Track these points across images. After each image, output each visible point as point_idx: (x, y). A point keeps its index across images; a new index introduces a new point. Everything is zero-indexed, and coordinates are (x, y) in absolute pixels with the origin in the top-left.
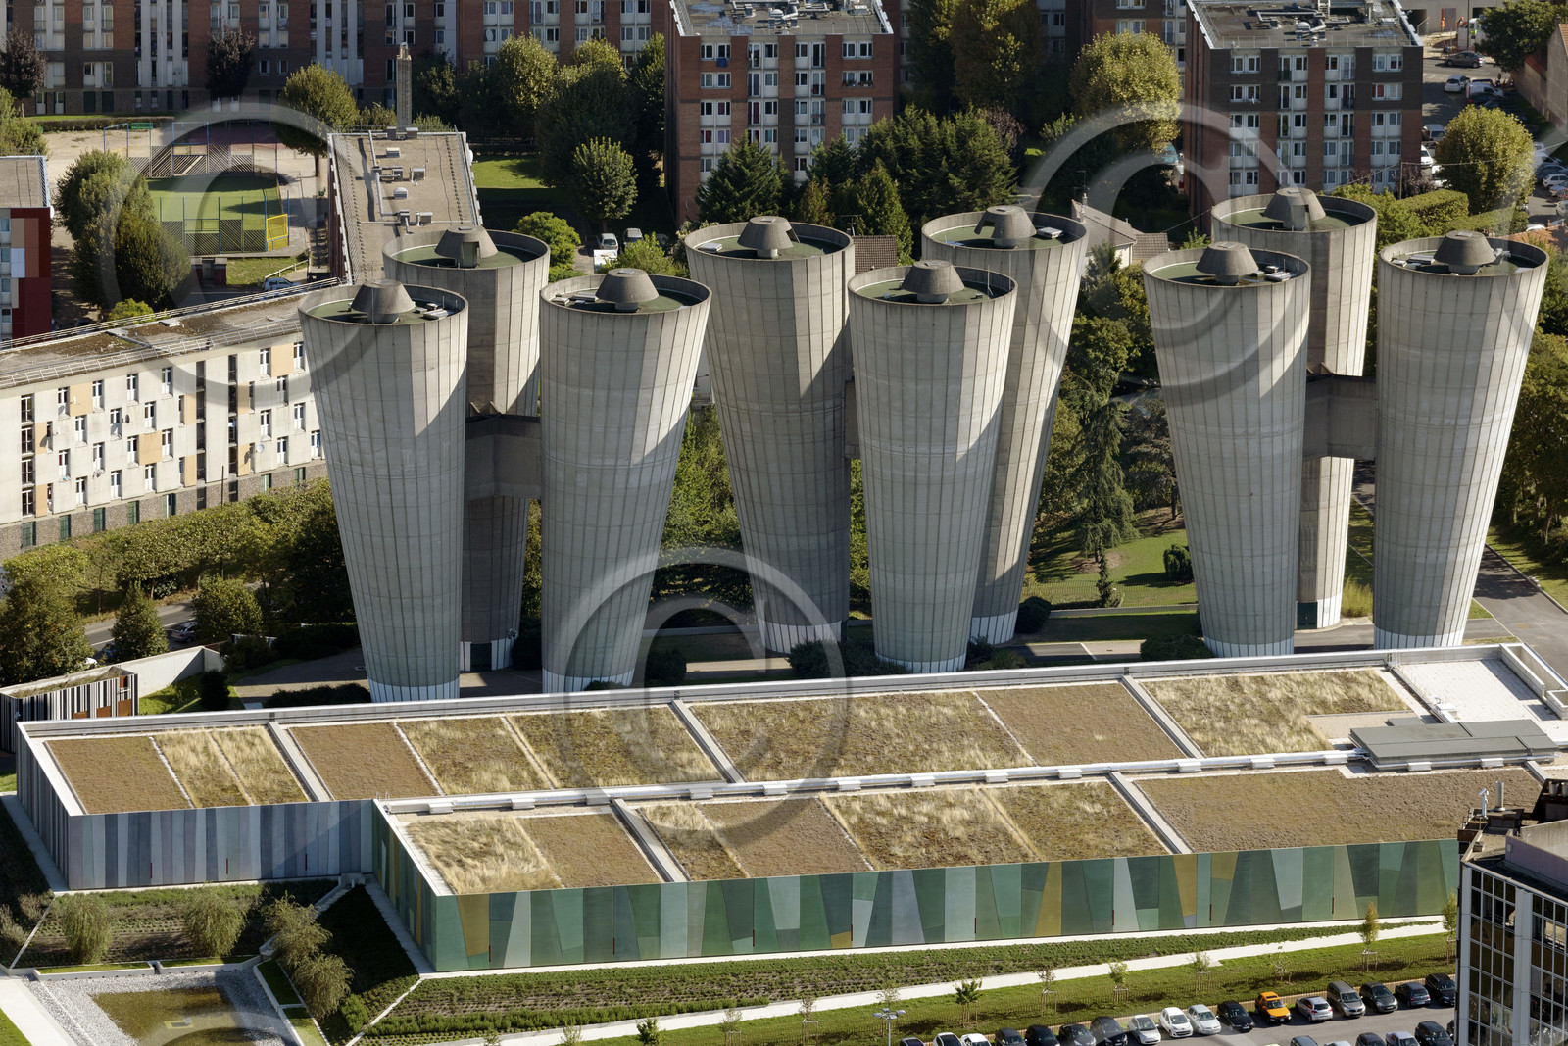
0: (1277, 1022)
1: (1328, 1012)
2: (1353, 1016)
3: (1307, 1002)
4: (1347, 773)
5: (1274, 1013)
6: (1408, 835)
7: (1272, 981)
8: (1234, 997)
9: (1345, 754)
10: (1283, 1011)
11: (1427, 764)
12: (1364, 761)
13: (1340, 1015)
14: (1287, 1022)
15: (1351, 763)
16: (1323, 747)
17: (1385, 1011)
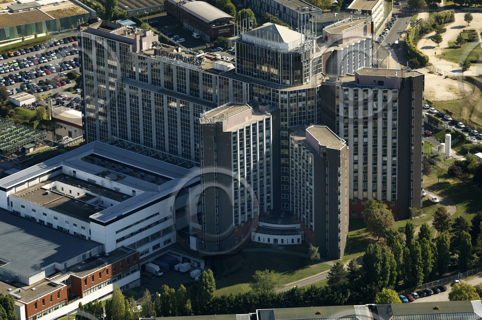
0: (12, 56)
1: (20, 54)
2: (24, 54)
3: (16, 53)
4: (9, 14)
5: (11, 55)
6: (24, 23)
7: (9, 50)
8: (4, 53)
9: (8, 10)
10: (12, 55)
11: (22, 10)
12: (11, 11)
13: (22, 54)
14: (13, 56)
15: (9, 12)
16: (3, 9)
17: (29, 52)
